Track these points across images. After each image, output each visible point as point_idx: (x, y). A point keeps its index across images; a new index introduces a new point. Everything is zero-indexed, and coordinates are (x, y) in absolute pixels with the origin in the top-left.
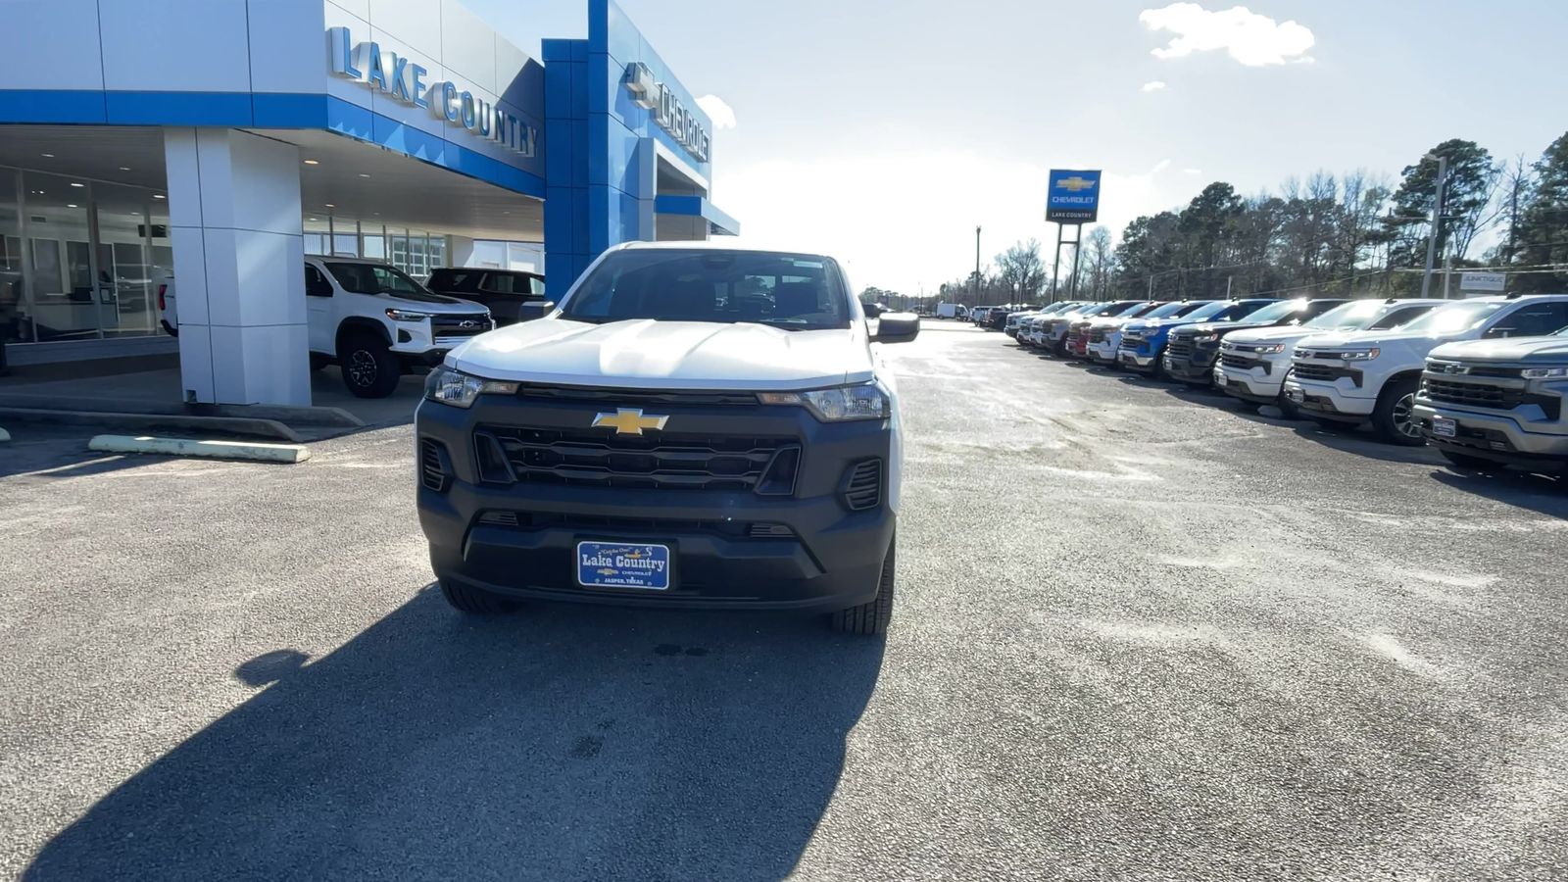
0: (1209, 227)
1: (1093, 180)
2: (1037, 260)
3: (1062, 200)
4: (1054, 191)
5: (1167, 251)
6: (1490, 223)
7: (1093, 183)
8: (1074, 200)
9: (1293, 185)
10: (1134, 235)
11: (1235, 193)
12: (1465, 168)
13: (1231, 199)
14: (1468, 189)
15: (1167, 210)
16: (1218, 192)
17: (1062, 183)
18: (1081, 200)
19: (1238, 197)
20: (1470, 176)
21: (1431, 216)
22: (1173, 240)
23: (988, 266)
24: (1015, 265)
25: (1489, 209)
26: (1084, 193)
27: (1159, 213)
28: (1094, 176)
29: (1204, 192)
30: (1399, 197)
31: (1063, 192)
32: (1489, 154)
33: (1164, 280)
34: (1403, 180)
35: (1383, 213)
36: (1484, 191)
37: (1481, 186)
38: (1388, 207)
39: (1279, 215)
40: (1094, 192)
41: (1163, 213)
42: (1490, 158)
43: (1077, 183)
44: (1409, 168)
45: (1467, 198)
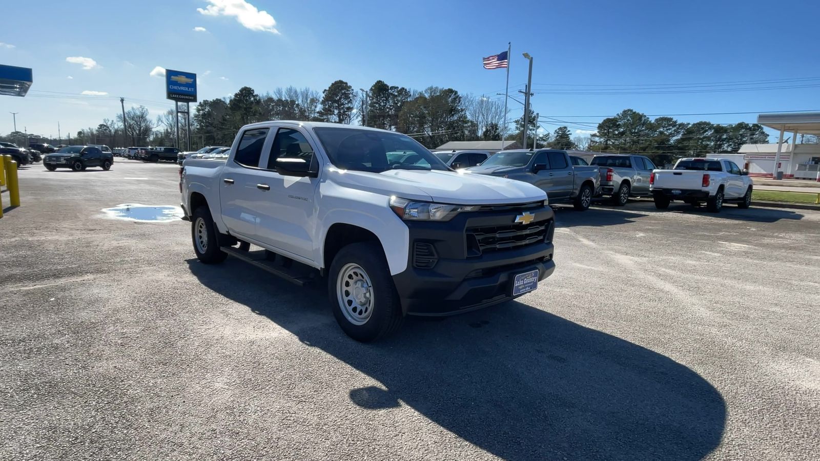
0: (245, 109)
1: (191, 78)
2: (146, 120)
3: (175, 88)
4: (170, 82)
5: (224, 120)
6: (355, 117)
7: (192, 80)
8: (183, 88)
9: (279, 92)
10: (203, 110)
11: (255, 93)
12: (345, 93)
13: (254, 96)
14: (346, 102)
15: (219, 98)
16: (246, 93)
17: (174, 78)
18: (187, 89)
19: (257, 95)
20: (347, 97)
21: (336, 112)
22: (227, 114)
23: (113, 121)
24: (132, 122)
25: (354, 111)
26: (187, 85)
27: (215, 99)
28: (193, 76)
29: (240, 91)
30: (323, 103)
31: (176, 83)
32: (352, 88)
33: (225, 135)
34: (323, 95)
35: (318, 109)
36: (351, 103)
37: (350, 102)
38: (319, 107)
39: (273, 106)
40: (194, 85)
41: (217, 99)
42: (353, 90)
43: (183, 79)
44: (325, 90)
45: (346, 106)
